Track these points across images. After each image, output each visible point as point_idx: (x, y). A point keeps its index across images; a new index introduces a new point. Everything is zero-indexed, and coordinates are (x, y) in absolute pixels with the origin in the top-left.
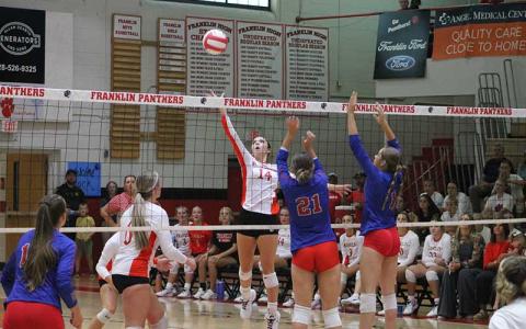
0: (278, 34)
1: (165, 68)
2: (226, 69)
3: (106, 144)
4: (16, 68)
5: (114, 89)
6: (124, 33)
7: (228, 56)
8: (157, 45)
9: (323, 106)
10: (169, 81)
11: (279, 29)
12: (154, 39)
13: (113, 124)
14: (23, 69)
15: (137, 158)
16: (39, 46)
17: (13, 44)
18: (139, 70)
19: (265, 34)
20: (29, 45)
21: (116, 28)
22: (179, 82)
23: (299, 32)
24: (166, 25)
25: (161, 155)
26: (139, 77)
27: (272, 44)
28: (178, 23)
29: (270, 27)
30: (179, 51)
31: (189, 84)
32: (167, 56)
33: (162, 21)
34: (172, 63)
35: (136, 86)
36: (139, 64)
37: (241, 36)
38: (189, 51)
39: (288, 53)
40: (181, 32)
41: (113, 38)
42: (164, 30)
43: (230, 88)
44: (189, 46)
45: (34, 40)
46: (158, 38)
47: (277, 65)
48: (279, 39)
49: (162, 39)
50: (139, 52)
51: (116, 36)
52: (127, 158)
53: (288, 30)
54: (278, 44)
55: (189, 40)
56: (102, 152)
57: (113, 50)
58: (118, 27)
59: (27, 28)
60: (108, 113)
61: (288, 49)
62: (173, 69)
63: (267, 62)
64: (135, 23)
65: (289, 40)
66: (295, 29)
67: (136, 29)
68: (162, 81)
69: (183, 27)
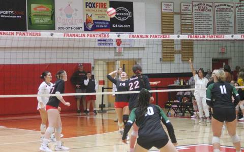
0: (232, 7)
1: (184, 23)
2: (210, 23)
3: (160, 56)
4: (122, 26)
5: (163, 33)
6: (166, 10)
7: (211, 17)
8: (180, 14)
9: (232, 36)
10: (186, 29)
11: (232, 5)
12: (179, 12)
13: (163, 47)
14: (125, 26)
15: (173, 61)
16: (131, 17)
17: (120, 16)
18: (173, 25)
19: (226, 7)
20: (127, 17)
21: (163, 8)
22: (190, 29)
23: (241, 6)
24: (184, 5)
25: (183, 59)
26: (173, 27)
27: (229, 11)
28: (189, 4)
29: (228, 4)
30: (190, 16)
31: (194, 29)
32: (184, 18)
33: (182, 4)
34: (187, 21)
35: (172, 31)
36: (173, 22)
37: (216, 9)
38: (194, 16)
39: (237, 14)
40: (190, 8)
41: (162, 12)
42: (183, 8)
43: (212, 31)
44: (194, 14)
45: (129, 14)
46: (181, 11)
47: (232, 20)
48: (233, 9)
49: (182, 11)
50: (173, 17)
51: (163, 11)
52: (169, 61)
53: (236, 5)
54: (232, 11)
55: (194, 11)
56: (159, 59)
57: (162, 17)
58: (164, 7)
59: (126, 9)
60: (161, 43)
61: (237, 13)
62: (188, 24)
63: (227, 19)
64: (171, 5)
65: (237, 9)
66: (239, 4)
67: (171, 8)
68: (183, 28)
69: (191, 6)
